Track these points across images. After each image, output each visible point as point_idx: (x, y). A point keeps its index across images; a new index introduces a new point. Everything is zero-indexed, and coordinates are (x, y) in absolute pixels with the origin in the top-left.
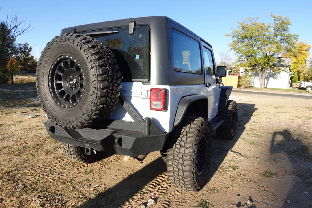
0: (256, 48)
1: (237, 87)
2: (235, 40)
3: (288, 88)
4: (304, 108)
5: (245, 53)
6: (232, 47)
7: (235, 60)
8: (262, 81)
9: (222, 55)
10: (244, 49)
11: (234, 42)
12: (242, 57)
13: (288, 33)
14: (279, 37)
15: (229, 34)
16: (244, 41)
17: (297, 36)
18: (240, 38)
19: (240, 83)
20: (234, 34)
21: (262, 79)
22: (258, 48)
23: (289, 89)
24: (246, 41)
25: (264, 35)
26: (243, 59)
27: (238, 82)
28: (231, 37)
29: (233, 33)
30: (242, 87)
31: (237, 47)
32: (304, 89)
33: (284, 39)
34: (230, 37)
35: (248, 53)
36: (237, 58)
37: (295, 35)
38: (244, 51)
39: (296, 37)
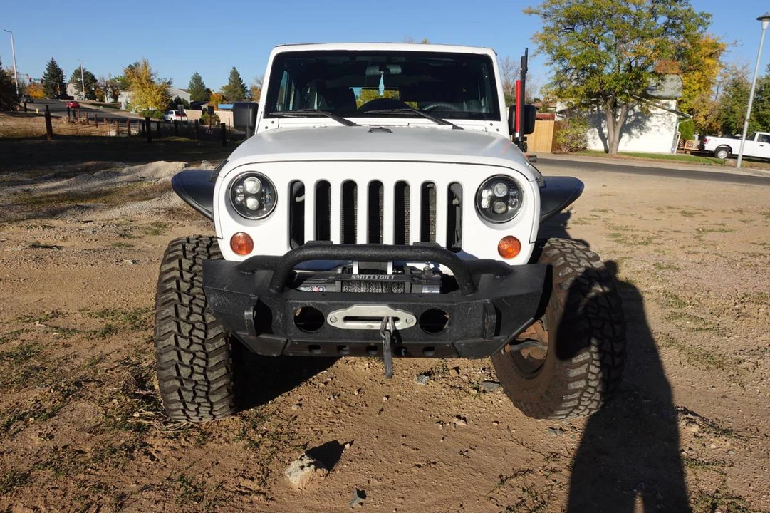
0: (602, 47)
1: (550, 151)
2: (550, 24)
3: (672, 152)
4: (761, 214)
5: (575, 60)
6: (541, 43)
7: (549, 79)
8: (614, 135)
9: (507, 67)
10: (574, 50)
11: (547, 30)
12: (566, 70)
13: (687, 8)
14: (662, 19)
15: (534, 8)
16: (573, 29)
17: (708, 16)
18: (563, 19)
19: (558, 139)
20: (548, 10)
21: (614, 130)
22: (609, 49)
23: (675, 154)
24: (579, 29)
25: (627, 12)
26: (569, 78)
27: (555, 138)
28: (539, 18)
29: (545, 7)
30: (564, 151)
31: (556, 44)
32: (712, 154)
33: (674, 25)
34: (537, 15)
35: (583, 62)
36: (554, 73)
37: (702, 15)
38: (572, 56)
39: (703, 20)
